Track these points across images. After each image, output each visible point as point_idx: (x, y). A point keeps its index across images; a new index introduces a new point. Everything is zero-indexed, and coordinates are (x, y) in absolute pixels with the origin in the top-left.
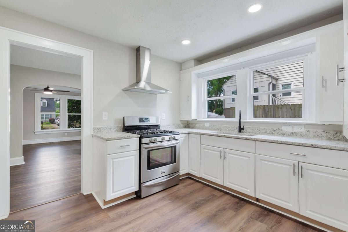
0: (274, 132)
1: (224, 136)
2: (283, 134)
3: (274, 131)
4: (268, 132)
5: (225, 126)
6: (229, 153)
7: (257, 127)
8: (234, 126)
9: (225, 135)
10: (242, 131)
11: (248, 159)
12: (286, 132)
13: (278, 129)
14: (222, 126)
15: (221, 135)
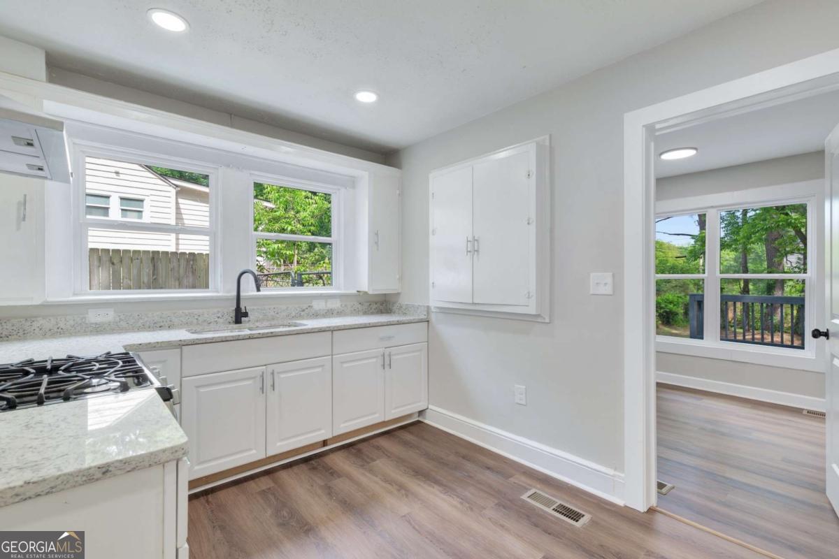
0: (302, 313)
1: (270, 335)
2: (316, 315)
3: (303, 311)
4: (294, 314)
5: (187, 312)
6: (278, 373)
7: (273, 307)
8: (216, 310)
9: (272, 333)
10: (243, 319)
11: (320, 369)
12: (320, 310)
13: (309, 306)
14: (175, 313)
15: (263, 334)
